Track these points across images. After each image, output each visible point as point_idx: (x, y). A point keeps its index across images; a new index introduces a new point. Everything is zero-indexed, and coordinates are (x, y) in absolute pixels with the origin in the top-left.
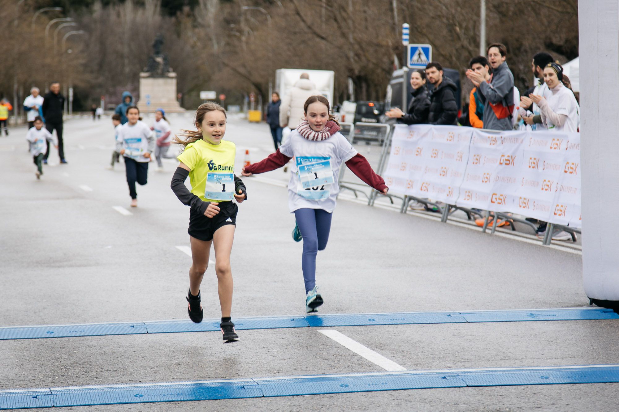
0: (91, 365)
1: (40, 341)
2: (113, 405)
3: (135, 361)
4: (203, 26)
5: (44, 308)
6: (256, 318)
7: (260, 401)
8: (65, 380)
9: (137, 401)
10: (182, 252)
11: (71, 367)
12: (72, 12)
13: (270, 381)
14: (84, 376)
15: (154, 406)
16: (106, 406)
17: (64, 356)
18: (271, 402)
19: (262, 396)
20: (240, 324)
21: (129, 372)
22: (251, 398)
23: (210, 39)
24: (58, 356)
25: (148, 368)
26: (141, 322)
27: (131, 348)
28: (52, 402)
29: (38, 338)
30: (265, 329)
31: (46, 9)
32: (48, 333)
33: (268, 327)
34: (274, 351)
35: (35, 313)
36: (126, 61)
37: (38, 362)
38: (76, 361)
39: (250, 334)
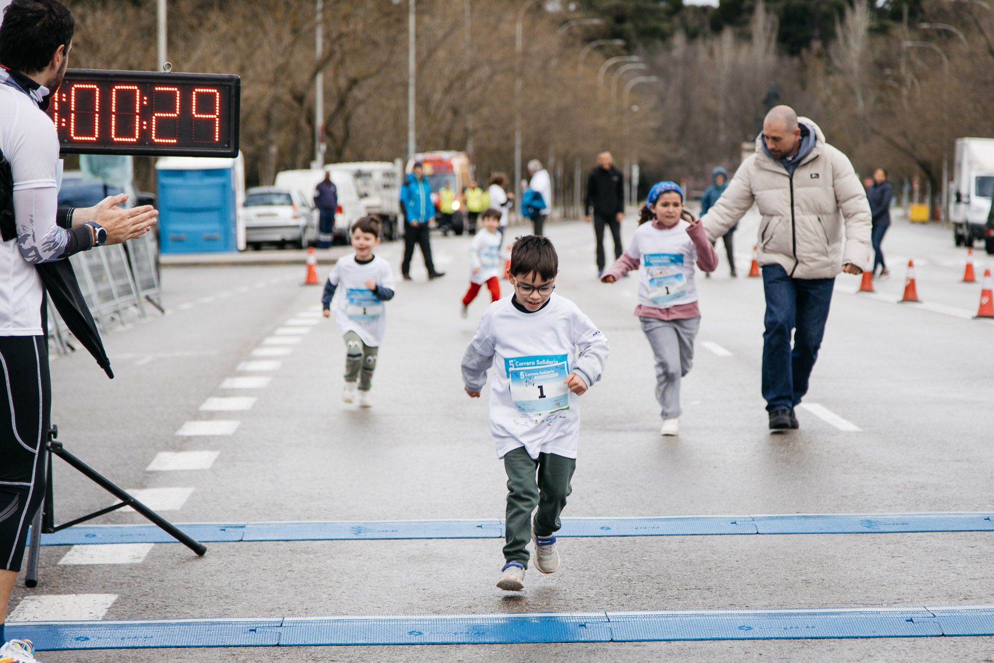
0: (669, 579)
1: (590, 541)
2: (705, 642)
3: (739, 576)
4: (841, 72)
5: (596, 492)
6: (929, 514)
7: (938, 641)
8: (629, 600)
9: (742, 636)
10: (810, 413)
11: (637, 582)
12: (640, 48)
13: (954, 611)
14: (659, 596)
15: (769, 645)
16: (694, 642)
17: (627, 565)
18: (956, 644)
19: (942, 634)
20: (904, 524)
21: (729, 591)
22: (923, 636)
23: (853, 93)
24: (617, 564)
25: (759, 587)
26: (747, 516)
27: (731, 556)
28: (608, 633)
29: (587, 537)
30: (943, 533)
31: (601, 42)
32: (602, 528)
33: (949, 529)
34: (958, 565)
35: (581, 498)
36: (722, 125)
37: (587, 573)
38: (647, 572)
39: (920, 539)
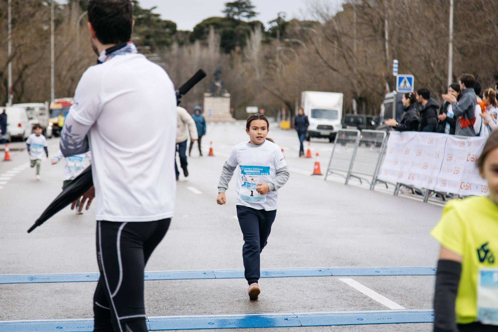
0: (176, 300)
2: (193, 330)
3: (208, 298)
4: (249, 61)
6: (294, 269)
7: (299, 329)
8: (157, 310)
9: (210, 327)
11: (161, 302)
12: (157, 50)
13: (306, 315)
14: (171, 308)
15: (222, 331)
16: (188, 330)
17: (156, 294)
18: (307, 330)
19: (301, 325)
20: (282, 273)
21: (203, 306)
22: (293, 327)
23: (254, 70)
24: (152, 293)
25: (217, 304)
26: (211, 270)
27: (204, 289)
30: (300, 277)
33: (303, 276)
38: (165, 297)
39: (290, 280)
